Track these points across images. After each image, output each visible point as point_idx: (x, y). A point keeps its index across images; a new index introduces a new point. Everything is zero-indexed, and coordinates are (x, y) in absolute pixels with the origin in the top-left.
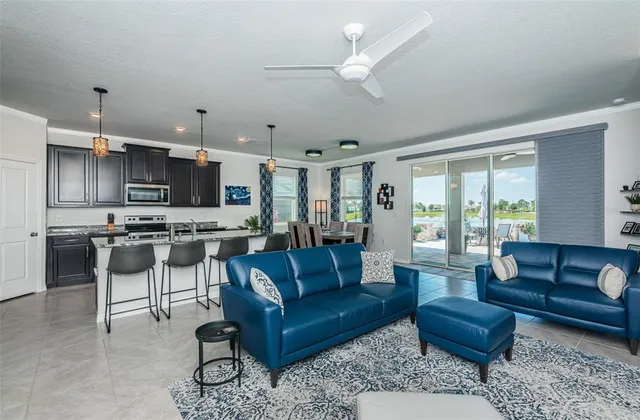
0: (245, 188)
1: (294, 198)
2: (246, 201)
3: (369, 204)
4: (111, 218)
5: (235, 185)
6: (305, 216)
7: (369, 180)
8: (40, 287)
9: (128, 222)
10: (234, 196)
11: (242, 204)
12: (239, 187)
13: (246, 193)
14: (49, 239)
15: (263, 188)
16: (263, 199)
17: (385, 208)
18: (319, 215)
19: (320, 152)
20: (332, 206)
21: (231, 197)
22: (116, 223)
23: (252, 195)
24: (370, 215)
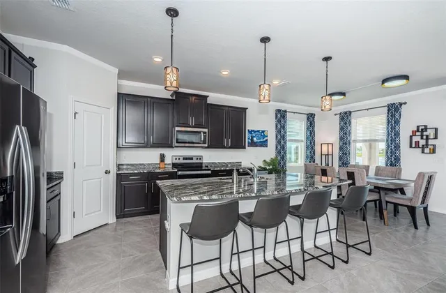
0: (263, 132)
1: (302, 141)
2: (264, 144)
3: (397, 147)
4: (162, 157)
5: (256, 129)
6: (312, 157)
7: (397, 122)
8: (112, 219)
9: (175, 161)
10: (255, 139)
11: (261, 146)
12: (259, 131)
13: (265, 136)
14: (118, 175)
15: (279, 132)
16: (279, 142)
17: (423, 152)
18: (324, 157)
19: (343, 94)
20: (341, 149)
21: (252, 140)
22: (166, 162)
23: (269, 138)
24: (398, 159)
